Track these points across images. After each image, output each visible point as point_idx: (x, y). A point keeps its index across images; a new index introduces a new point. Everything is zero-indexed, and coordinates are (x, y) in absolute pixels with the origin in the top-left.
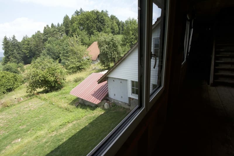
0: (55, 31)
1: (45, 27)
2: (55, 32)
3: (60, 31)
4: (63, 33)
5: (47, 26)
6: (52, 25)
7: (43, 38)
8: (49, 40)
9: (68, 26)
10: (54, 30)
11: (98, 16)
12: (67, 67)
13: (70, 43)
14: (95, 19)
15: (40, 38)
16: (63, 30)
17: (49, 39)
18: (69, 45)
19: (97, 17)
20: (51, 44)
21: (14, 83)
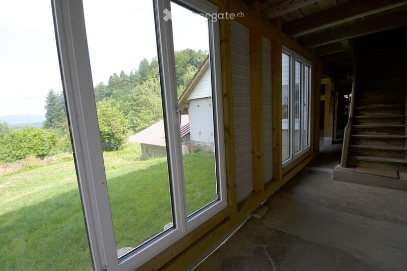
0: (125, 80)
1: (111, 76)
2: (124, 83)
3: (133, 81)
4: (136, 83)
5: (115, 74)
6: (122, 72)
7: (106, 92)
8: (115, 94)
9: (145, 73)
10: (123, 79)
11: (193, 58)
12: (136, 127)
13: (143, 90)
14: (187, 63)
15: (101, 91)
16: (136, 80)
17: (114, 92)
18: (141, 94)
19: (191, 59)
20: (116, 99)
21: (50, 148)
